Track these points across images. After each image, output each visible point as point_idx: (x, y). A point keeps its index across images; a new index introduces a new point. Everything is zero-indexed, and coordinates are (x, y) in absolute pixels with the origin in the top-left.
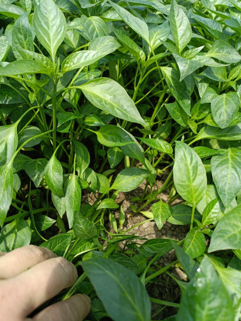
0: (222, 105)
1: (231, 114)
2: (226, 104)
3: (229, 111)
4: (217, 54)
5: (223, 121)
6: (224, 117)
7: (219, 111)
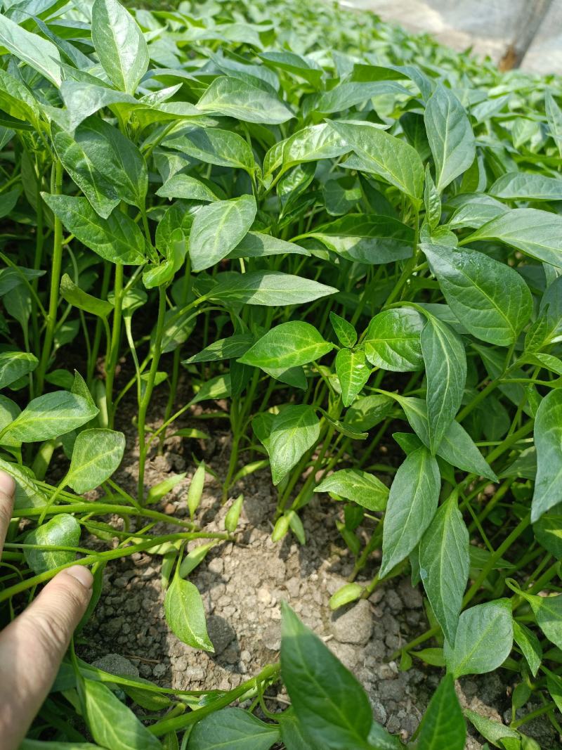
4: (225, 105)
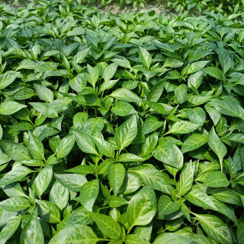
0: (180, 92)
1: (184, 95)
2: (181, 91)
3: (183, 94)
5: (182, 99)
6: (182, 97)
7: (179, 95)
